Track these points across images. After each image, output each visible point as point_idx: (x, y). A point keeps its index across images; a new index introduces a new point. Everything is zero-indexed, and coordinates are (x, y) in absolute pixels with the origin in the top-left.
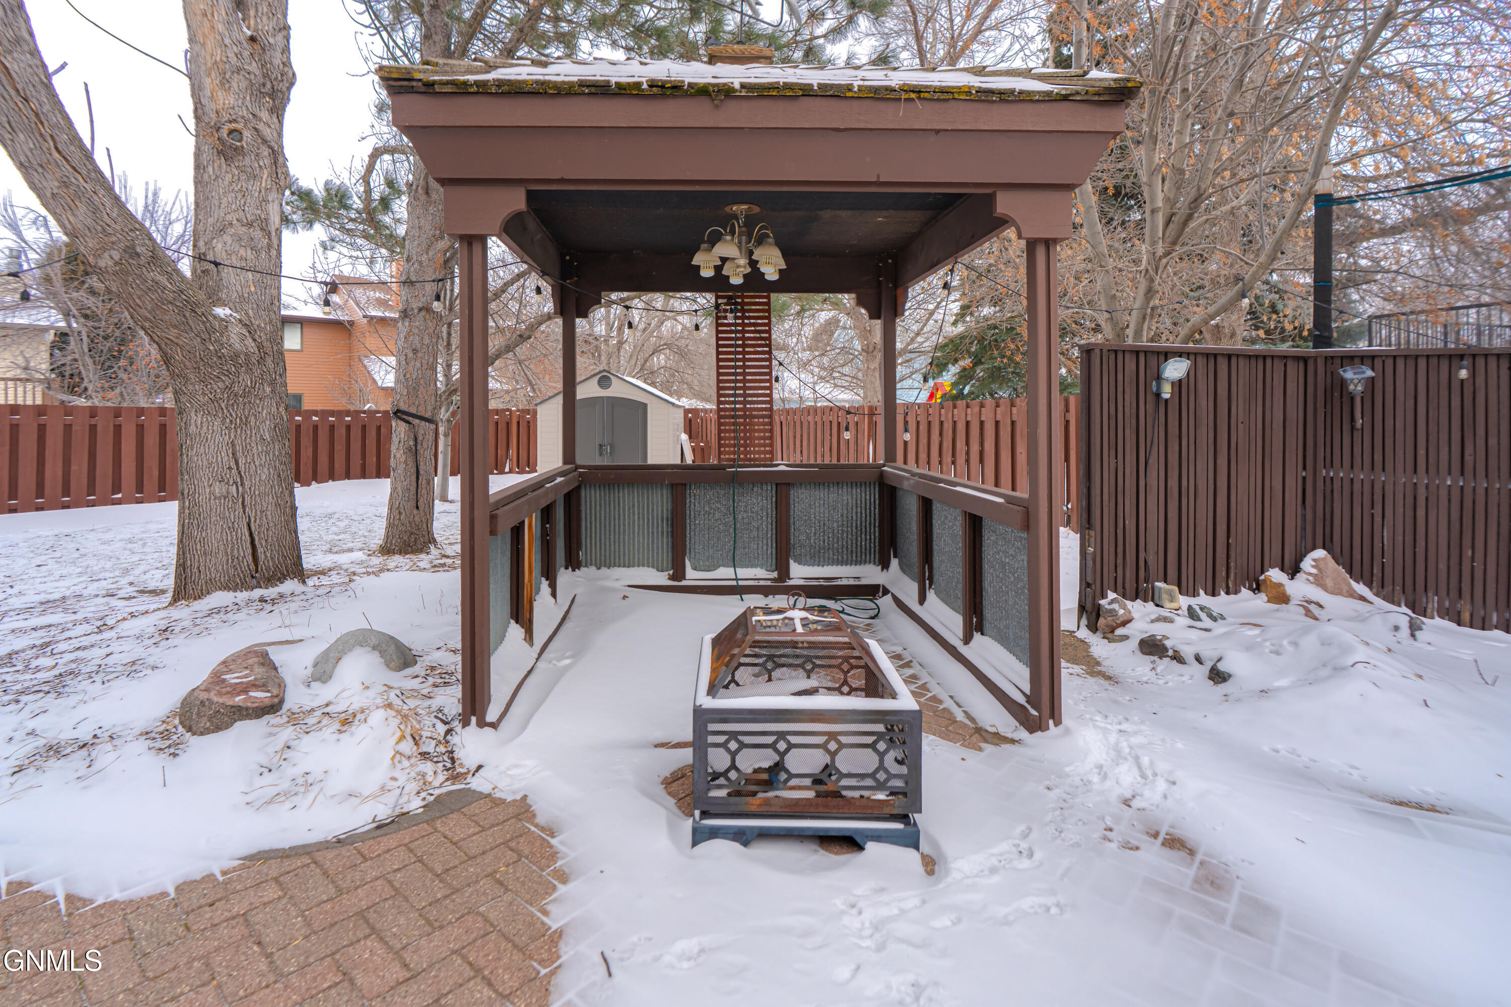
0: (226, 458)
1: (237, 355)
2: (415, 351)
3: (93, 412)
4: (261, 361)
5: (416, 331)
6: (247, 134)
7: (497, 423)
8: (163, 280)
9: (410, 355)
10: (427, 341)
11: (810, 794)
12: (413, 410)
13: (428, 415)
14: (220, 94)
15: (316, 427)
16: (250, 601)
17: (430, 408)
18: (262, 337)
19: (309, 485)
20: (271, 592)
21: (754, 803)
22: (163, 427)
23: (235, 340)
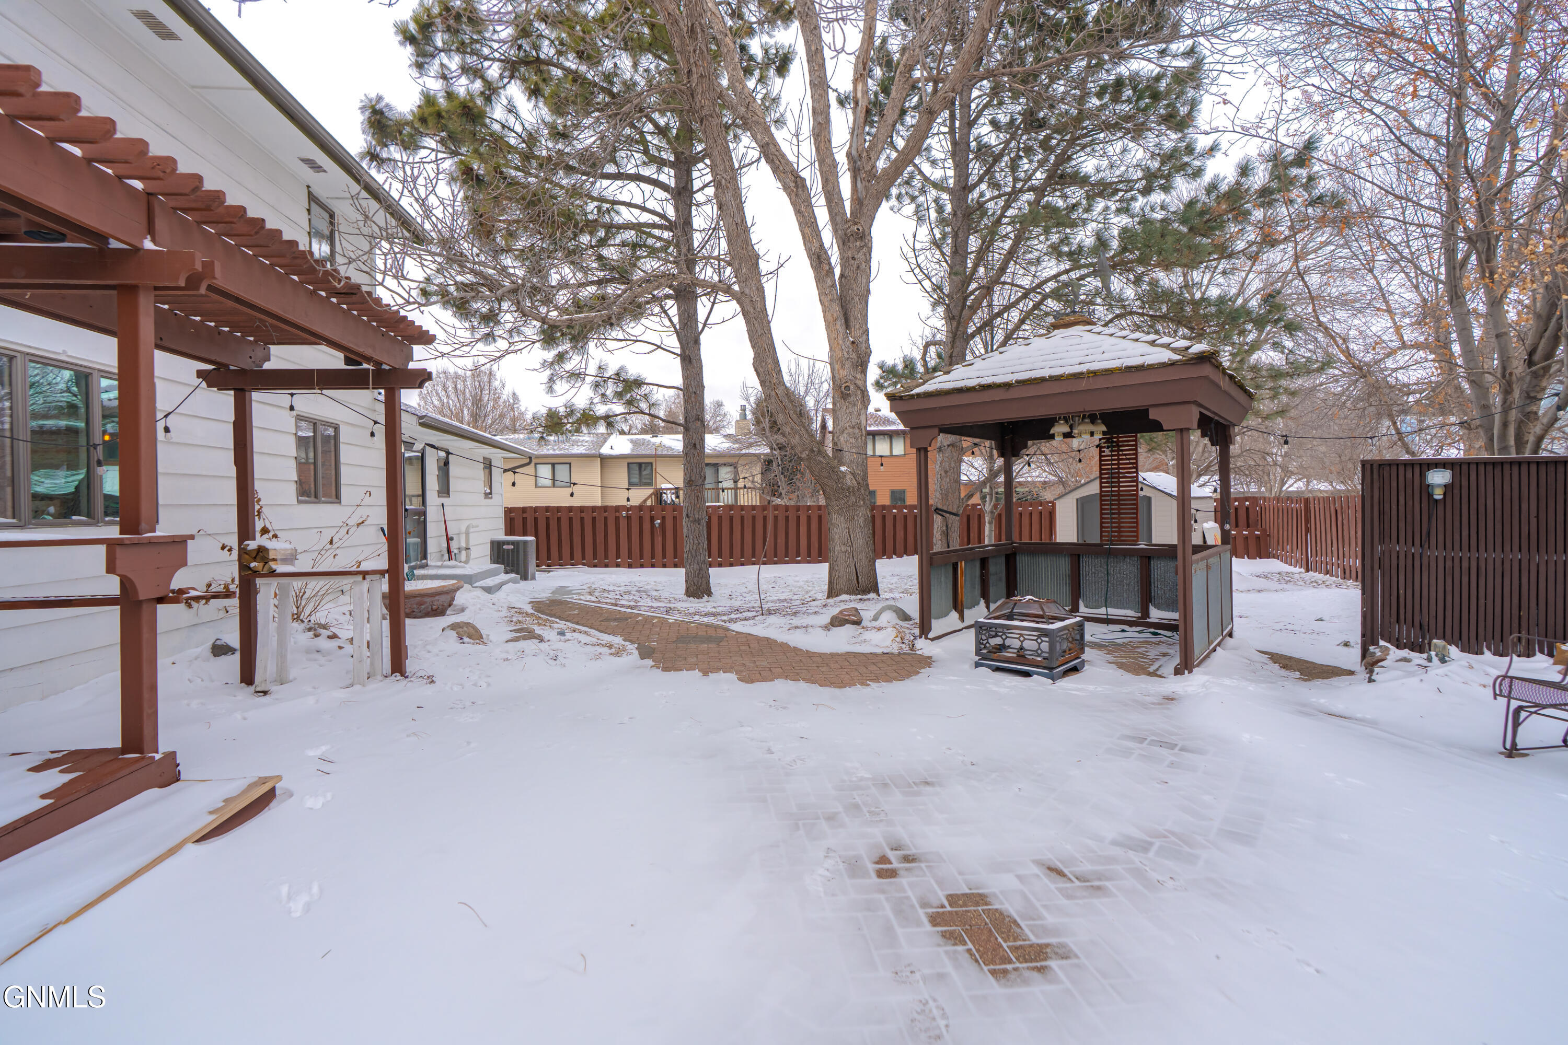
0: (845, 534)
1: (849, 488)
2: (946, 472)
3: (787, 508)
4: (859, 490)
5: (946, 459)
6: (852, 387)
7: (1041, 513)
8: (822, 459)
9: (943, 474)
10: (953, 465)
11: (1015, 655)
12: (945, 508)
13: (955, 511)
14: (841, 372)
15: (905, 517)
16: (855, 600)
17: (955, 507)
18: (859, 478)
19: (901, 557)
20: (865, 597)
21: (995, 656)
22: (820, 517)
23: (848, 481)
